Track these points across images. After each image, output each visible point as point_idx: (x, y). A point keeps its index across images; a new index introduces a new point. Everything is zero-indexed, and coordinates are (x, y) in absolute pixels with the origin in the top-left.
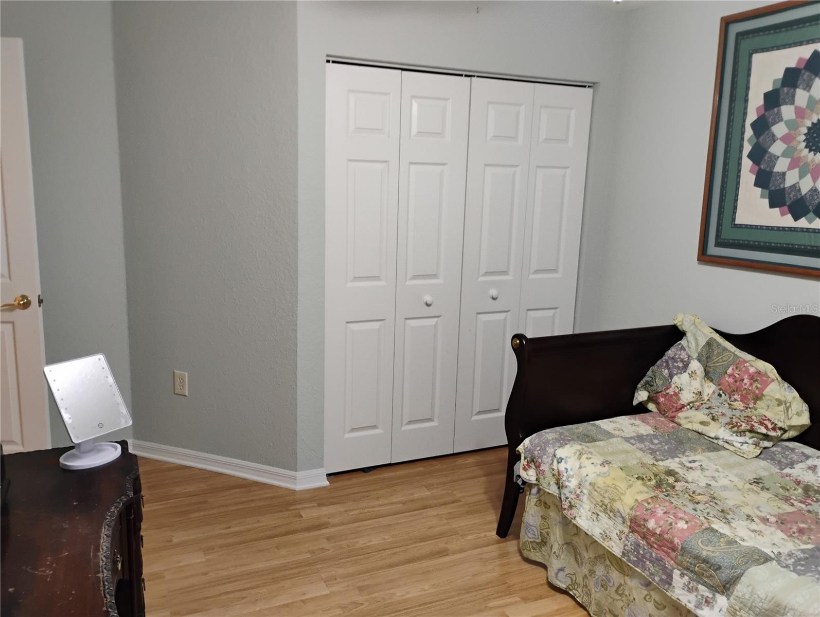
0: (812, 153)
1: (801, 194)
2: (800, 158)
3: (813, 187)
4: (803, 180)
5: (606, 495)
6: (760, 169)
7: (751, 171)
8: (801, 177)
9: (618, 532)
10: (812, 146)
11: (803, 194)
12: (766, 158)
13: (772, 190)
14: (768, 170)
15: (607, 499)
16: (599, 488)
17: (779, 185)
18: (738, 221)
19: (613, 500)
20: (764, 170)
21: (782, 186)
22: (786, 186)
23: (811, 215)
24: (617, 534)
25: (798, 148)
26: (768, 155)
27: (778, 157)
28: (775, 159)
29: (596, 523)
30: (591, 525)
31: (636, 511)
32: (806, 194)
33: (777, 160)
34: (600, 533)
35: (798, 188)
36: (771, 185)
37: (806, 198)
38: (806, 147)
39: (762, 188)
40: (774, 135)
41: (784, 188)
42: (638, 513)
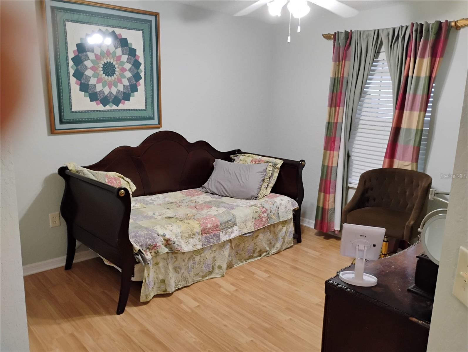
0: (107, 76)
1: (105, 95)
2: (102, 78)
3: (110, 92)
4: (104, 88)
5: (189, 231)
6: (81, 83)
7: (76, 83)
8: (104, 87)
9: (198, 240)
10: (107, 73)
11: (106, 95)
12: (84, 77)
13: (91, 93)
14: (86, 83)
15: (190, 232)
16: (184, 231)
17: (94, 90)
18: (74, 109)
19: (192, 231)
20: (84, 83)
21: (95, 91)
22: (97, 91)
23: (111, 104)
24: (198, 241)
25: (100, 74)
26: (84, 76)
27: (91, 77)
28: (89, 78)
29: (189, 245)
30: (188, 247)
31: (202, 226)
32: (107, 95)
33: (90, 79)
34: (192, 247)
35: (103, 92)
36: (89, 91)
37: (108, 97)
38: (104, 73)
39: (84, 92)
40: (86, 66)
41: (96, 92)
42: (203, 226)
